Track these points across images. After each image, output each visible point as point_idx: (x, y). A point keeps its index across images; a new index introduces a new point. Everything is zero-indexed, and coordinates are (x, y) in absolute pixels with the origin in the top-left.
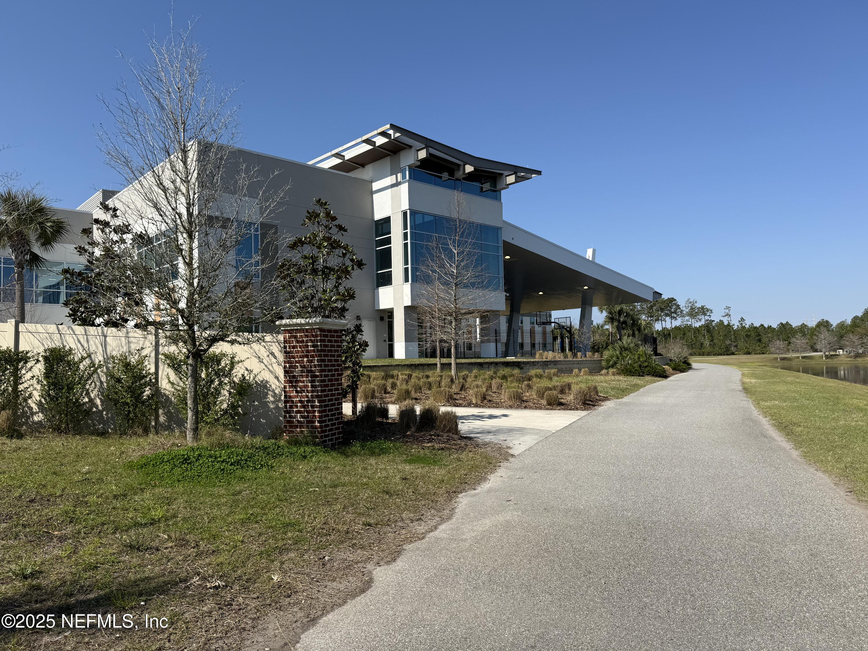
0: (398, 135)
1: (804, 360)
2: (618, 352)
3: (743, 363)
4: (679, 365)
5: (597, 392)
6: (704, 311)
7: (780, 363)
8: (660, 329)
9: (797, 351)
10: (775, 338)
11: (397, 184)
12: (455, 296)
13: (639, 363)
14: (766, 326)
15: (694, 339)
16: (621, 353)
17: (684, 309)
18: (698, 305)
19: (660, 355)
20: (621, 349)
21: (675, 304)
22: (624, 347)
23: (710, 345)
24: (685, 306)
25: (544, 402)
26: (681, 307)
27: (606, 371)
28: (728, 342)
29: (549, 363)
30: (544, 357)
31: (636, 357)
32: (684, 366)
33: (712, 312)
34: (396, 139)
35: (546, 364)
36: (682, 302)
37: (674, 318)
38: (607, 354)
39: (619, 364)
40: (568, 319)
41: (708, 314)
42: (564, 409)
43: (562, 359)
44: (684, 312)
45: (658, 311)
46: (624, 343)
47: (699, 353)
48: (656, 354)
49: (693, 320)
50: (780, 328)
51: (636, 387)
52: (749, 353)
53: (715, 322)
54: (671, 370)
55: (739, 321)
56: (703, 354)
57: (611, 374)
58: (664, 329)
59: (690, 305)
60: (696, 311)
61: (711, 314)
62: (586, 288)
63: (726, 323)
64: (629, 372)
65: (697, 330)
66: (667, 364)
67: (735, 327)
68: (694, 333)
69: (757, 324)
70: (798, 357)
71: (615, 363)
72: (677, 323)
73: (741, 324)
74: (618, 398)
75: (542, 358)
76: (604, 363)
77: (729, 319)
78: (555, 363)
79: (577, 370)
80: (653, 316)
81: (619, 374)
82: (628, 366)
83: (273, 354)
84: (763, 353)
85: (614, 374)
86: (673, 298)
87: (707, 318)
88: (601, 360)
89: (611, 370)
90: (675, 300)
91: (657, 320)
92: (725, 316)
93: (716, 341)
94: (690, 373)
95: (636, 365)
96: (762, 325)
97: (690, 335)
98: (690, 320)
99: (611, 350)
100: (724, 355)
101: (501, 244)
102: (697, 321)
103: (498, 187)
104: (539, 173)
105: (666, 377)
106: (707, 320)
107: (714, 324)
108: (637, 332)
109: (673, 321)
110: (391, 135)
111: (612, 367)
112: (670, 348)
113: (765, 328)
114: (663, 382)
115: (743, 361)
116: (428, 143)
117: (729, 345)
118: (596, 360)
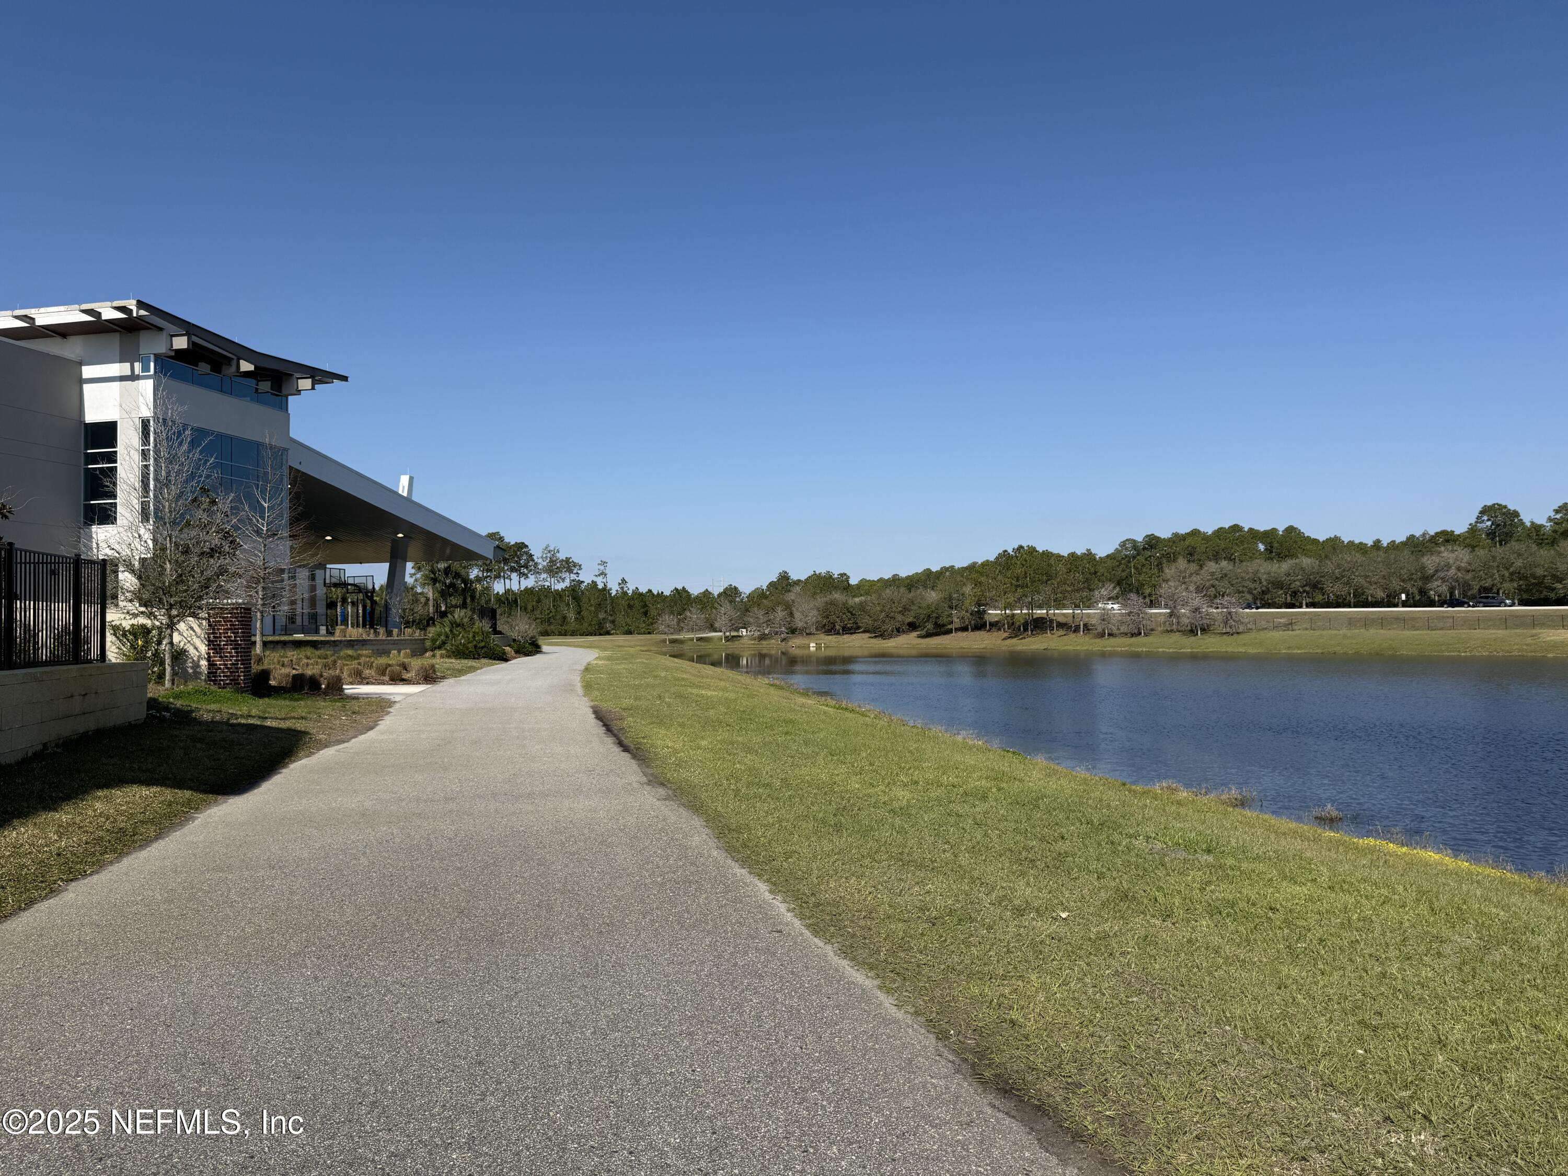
0: (143, 312)
1: (699, 643)
2: (447, 629)
3: (619, 646)
4: (524, 647)
5: (434, 671)
6: (569, 565)
7: (668, 648)
8: (502, 591)
9: (692, 630)
10: (667, 610)
11: (133, 377)
12: (264, 560)
13: (475, 643)
14: (656, 593)
15: (553, 610)
16: (451, 631)
17: (540, 561)
18: (562, 556)
19: (500, 633)
20: (452, 625)
21: (527, 553)
22: (455, 622)
23: (576, 619)
24: (542, 557)
25: (387, 678)
26: (535, 558)
27: (431, 653)
28: (601, 616)
29: (355, 643)
30: (348, 636)
31: (471, 636)
32: (530, 648)
33: (580, 569)
34: (139, 318)
35: (351, 644)
36: (536, 551)
37: (524, 574)
38: (432, 631)
39: (449, 644)
40: (370, 579)
41: (575, 572)
42: (408, 684)
43: (372, 637)
44: (540, 567)
45: (500, 562)
46: (456, 616)
47: (560, 632)
48: (496, 632)
49: (553, 579)
50: (674, 595)
51: (472, 669)
52: (629, 632)
53: (585, 584)
54: (513, 652)
55: (620, 584)
56: (564, 634)
57: (438, 656)
58: (508, 591)
59: (549, 555)
60: (558, 565)
61: (579, 572)
62: (400, 535)
63: (600, 586)
64: (461, 653)
65: (559, 595)
66: (509, 646)
67: (614, 593)
68: (554, 601)
69: (643, 590)
70: (692, 639)
71: (444, 643)
72: (530, 582)
73: (622, 588)
74: (456, 677)
75: (345, 636)
76: (428, 644)
77: (604, 580)
78: (363, 643)
79: (396, 652)
80: (491, 570)
81: (449, 657)
82: (461, 647)
83: (192, 628)
84: (649, 633)
85: (442, 656)
86: (523, 543)
87: (573, 576)
88: (424, 639)
89: (438, 653)
90: (526, 546)
91: (498, 577)
92: (599, 575)
93: (584, 613)
94: (538, 657)
95: (470, 645)
96: (650, 591)
97: (548, 603)
98: (549, 579)
99: (438, 627)
100: (595, 635)
101: (286, 472)
102: (558, 581)
103: (284, 392)
104: (345, 379)
105: (506, 660)
106: (573, 581)
107: (583, 586)
108: (468, 601)
109: (522, 579)
110: (131, 310)
111: (440, 648)
112: (514, 623)
113: (653, 594)
114: (504, 665)
115: (621, 644)
116: (189, 329)
117: (604, 619)
118: (418, 639)
